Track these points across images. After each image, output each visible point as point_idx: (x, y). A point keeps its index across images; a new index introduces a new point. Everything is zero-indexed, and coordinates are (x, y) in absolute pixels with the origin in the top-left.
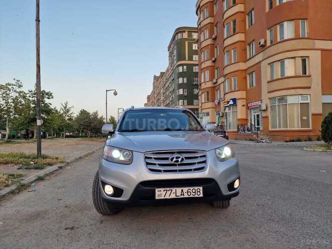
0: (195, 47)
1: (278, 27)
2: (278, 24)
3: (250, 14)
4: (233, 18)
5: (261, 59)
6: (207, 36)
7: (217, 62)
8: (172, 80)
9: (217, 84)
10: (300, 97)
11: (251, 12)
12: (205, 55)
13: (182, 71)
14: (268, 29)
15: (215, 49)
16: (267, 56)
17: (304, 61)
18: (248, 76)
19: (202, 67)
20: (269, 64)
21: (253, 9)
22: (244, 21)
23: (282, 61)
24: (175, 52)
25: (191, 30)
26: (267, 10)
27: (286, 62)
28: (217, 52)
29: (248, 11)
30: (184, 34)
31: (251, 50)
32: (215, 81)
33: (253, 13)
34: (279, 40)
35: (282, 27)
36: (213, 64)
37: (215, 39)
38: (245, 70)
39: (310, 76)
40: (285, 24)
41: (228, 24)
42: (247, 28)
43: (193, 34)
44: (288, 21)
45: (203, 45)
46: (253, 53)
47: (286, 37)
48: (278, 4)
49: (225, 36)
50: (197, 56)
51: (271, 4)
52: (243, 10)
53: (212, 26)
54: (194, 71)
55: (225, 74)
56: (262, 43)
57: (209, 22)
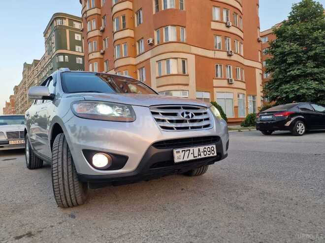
0: (78, 37)
1: (164, 29)
2: (164, 27)
3: (138, 13)
4: (124, 13)
5: (150, 57)
6: (94, 27)
7: (105, 55)
8: (51, 69)
10: (181, 92)
11: (139, 11)
12: (92, 46)
13: (63, 61)
14: (156, 30)
15: (104, 41)
16: (155, 55)
17: (184, 62)
18: (138, 71)
19: (90, 59)
20: (157, 61)
21: (141, 9)
22: (133, 19)
23: (167, 60)
24: (54, 39)
25: (72, 19)
26: (154, 13)
27: (171, 61)
28: (106, 45)
29: (136, 10)
30: (64, 21)
31: (142, 47)
33: (141, 12)
34: (164, 41)
35: (167, 29)
36: (102, 57)
37: (103, 31)
38: (136, 65)
39: (188, 75)
40: (170, 27)
41: (118, 18)
42: (136, 25)
43: (74, 23)
44: (172, 25)
45: (91, 35)
46: (142, 50)
47: (170, 40)
48: (163, 9)
49: (115, 30)
50: (80, 47)
51: (157, 7)
52: (131, 8)
53: (99, 18)
54: (77, 62)
55: (116, 66)
56: (151, 41)
57: (96, 12)
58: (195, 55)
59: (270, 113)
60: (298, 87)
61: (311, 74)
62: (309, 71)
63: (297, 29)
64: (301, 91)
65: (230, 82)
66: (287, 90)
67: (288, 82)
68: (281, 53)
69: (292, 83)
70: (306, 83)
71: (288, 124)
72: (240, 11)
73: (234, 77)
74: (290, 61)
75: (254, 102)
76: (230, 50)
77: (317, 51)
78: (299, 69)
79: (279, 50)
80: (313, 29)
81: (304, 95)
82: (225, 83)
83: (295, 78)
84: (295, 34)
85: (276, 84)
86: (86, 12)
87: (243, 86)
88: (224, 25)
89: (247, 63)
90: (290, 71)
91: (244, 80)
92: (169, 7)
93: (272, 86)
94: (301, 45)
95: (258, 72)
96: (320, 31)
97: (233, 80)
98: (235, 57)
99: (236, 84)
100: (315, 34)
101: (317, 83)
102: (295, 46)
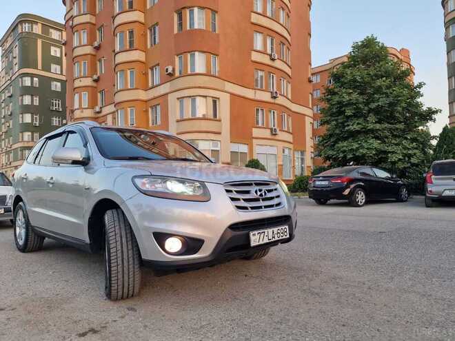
0: (55, 52)
1: (189, 55)
2: (189, 52)
3: (152, 29)
4: (131, 27)
5: (168, 91)
7: (101, 82)
8: (10, 97)
9: (101, 115)
10: (211, 142)
11: (154, 26)
12: (80, 69)
13: (30, 85)
14: (177, 55)
15: (98, 63)
16: (175, 89)
17: (215, 102)
18: (150, 110)
19: (75, 86)
20: (178, 99)
21: (157, 24)
22: (145, 35)
23: (193, 98)
24: (16, 52)
25: (48, 25)
26: (176, 31)
27: (198, 100)
28: (101, 69)
29: (150, 25)
30: (34, 26)
31: (156, 77)
32: (97, 109)
33: (157, 28)
34: (189, 72)
35: (193, 56)
36: (95, 85)
37: (98, 48)
38: (146, 101)
39: (220, 121)
40: (197, 53)
41: (122, 32)
42: (149, 46)
43: (51, 30)
44: (199, 51)
45: (78, 52)
46: (157, 81)
47: (197, 70)
48: (188, 28)
49: (117, 49)
50: (58, 67)
51: (180, 25)
52: (143, 21)
53: (93, 29)
54: (53, 88)
55: (116, 101)
56: (170, 70)
57: (88, 20)
58: (232, 94)
59: (325, 178)
60: (357, 146)
61: (372, 131)
62: (371, 126)
63: (359, 74)
64: (361, 151)
65: (274, 133)
66: (344, 148)
67: (345, 139)
68: (339, 103)
69: (350, 140)
70: (366, 141)
71: (347, 192)
72: (287, 41)
73: (278, 126)
74: (349, 112)
75: (302, 160)
76: (275, 90)
77: (380, 103)
78: (358, 124)
79: (336, 98)
80: (376, 75)
81: (364, 155)
82: (267, 133)
83: (353, 135)
84: (355, 81)
85: (332, 140)
86: (72, 18)
87: (289, 138)
88: (269, 57)
89: (295, 108)
90: (348, 125)
91: (291, 131)
92: (196, 26)
93: (326, 143)
94: (361, 94)
95: (308, 121)
96: (384, 79)
97: (278, 130)
98: (280, 100)
99: (282, 136)
100: (378, 83)
101: (379, 142)
102: (355, 96)
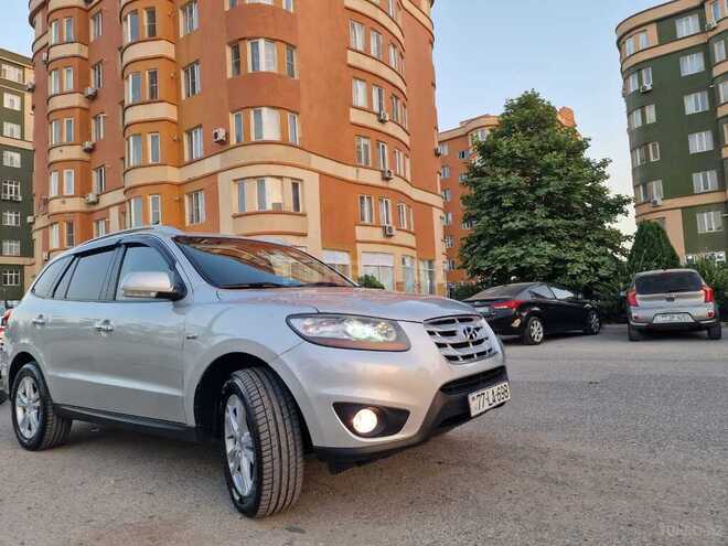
1: (252, 112)
2: (252, 108)
3: (189, 69)
4: (153, 65)
5: (218, 168)
6: (69, 85)
7: (96, 154)
9: (97, 208)
11: (192, 66)
12: (60, 131)
14: (233, 113)
15: (93, 122)
16: (231, 165)
17: (295, 186)
18: (186, 199)
19: (52, 159)
20: (235, 181)
21: (197, 62)
22: (176, 79)
23: (260, 179)
25: (0, 58)
26: (230, 74)
27: (269, 182)
28: (98, 132)
29: (185, 62)
31: (197, 146)
32: (92, 198)
33: (197, 68)
34: (253, 139)
35: (258, 114)
36: (86, 157)
37: (93, 98)
38: (179, 185)
39: (304, 215)
40: (265, 111)
41: (137, 74)
42: (184, 96)
43: (5, 67)
44: (268, 107)
45: (57, 103)
46: (198, 153)
47: (267, 136)
48: (250, 71)
49: (129, 99)
50: (17, 128)
51: (237, 65)
52: (173, 57)
53: (83, 67)
54: (7, 163)
55: (127, 185)
56: (221, 136)
57: (76, 53)
58: (321, 173)
59: (485, 302)
60: (522, 252)
61: (542, 230)
62: (540, 223)
63: (517, 145)
64: (529, 259)
65: (388, 234)
66: (503, 256)
67: (503, 242)
68: (492, 188)
69: (510, 244)
70: (534, 245)
71: (517, 323)
72: (402, 92)
73: (394, 224)
74: (507, 203)
75: (431, 273)
76: (387, 168)
77: (551, 189)
78: (522, 219)
79: (488, 181)
80: (542, 148)
81: (532, 267)
82: (378, 234)
83: (515, 236)
84: (514, 156)
85: (483, 244)
86: (47, 48)
87: (410, 240)
88: (375, 117)
89: (417, 195)
90: (507, 222)
91: (412, 230)
92: (263, 68)
93: (475, 248)
94: (523, 175)
95: (437, 214)
96: (555, 153)
97: (394, 228)
98: (396, 183)
99: (400, 237)
100: (547, 158)
101: (553, 246)
102: (515, 178)
